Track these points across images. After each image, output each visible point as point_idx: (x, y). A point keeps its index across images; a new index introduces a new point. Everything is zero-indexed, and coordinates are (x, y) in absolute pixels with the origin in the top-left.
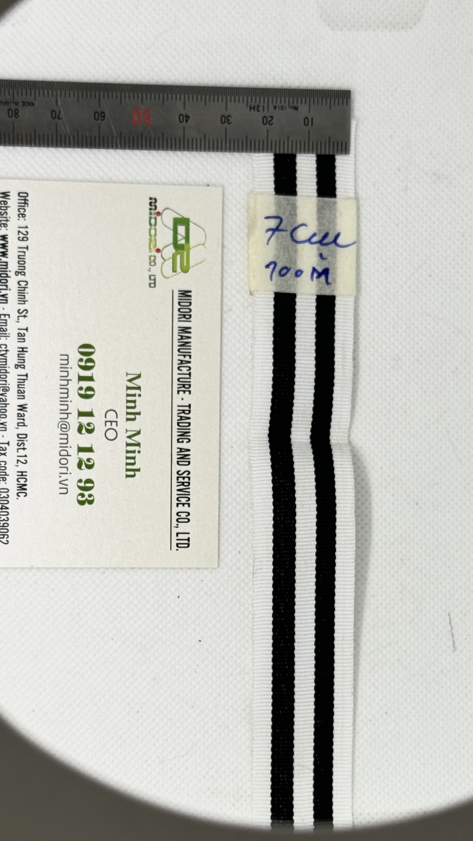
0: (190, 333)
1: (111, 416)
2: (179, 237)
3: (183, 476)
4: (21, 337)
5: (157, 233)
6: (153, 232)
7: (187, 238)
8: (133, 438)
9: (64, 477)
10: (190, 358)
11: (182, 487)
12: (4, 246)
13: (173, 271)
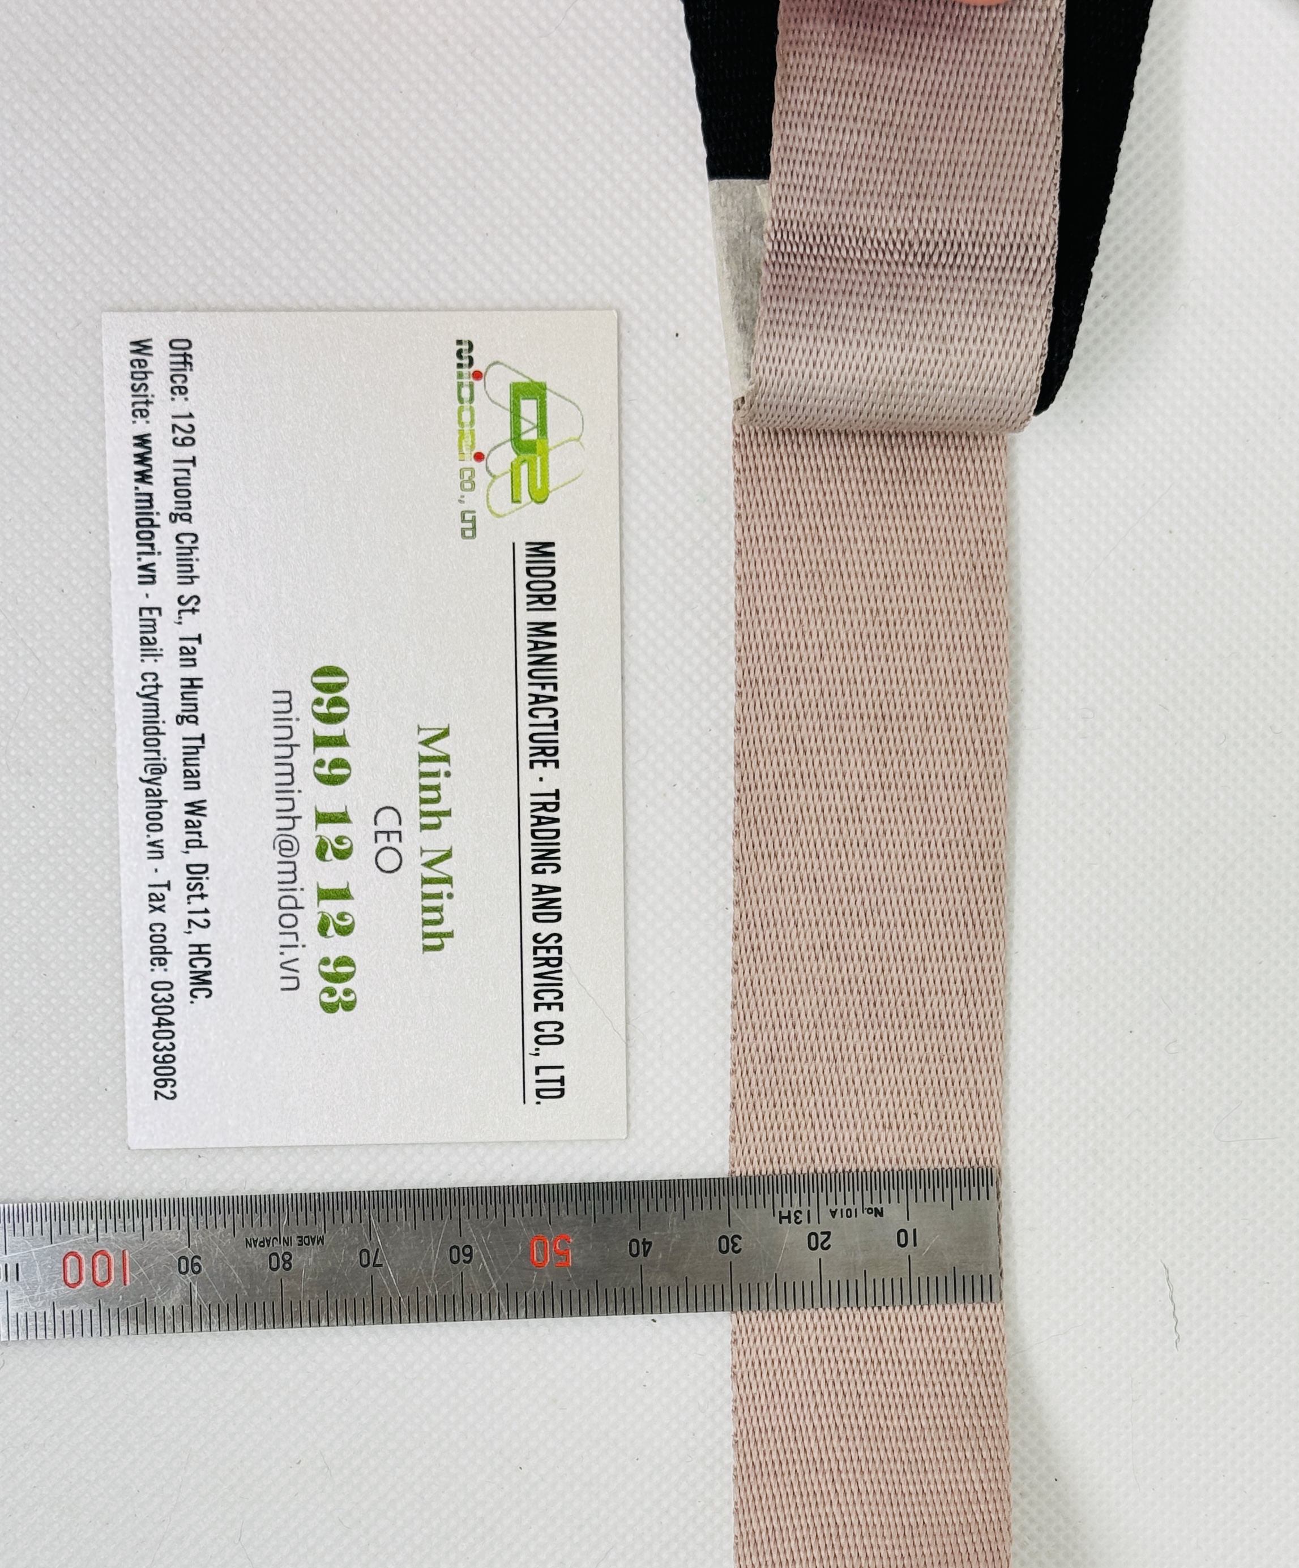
0: (554, 634)
1: (388, 821)
2: (525, 426)
3: (546, 944)
4: (188, 656)
5: (476, 417)
6: (466, 416)
7: (542, 427)
8: (434, 867)
9: (290, 954)
10: (555, 689)
11: (545, 969)
12: (142, 459)
13: (513, 501)
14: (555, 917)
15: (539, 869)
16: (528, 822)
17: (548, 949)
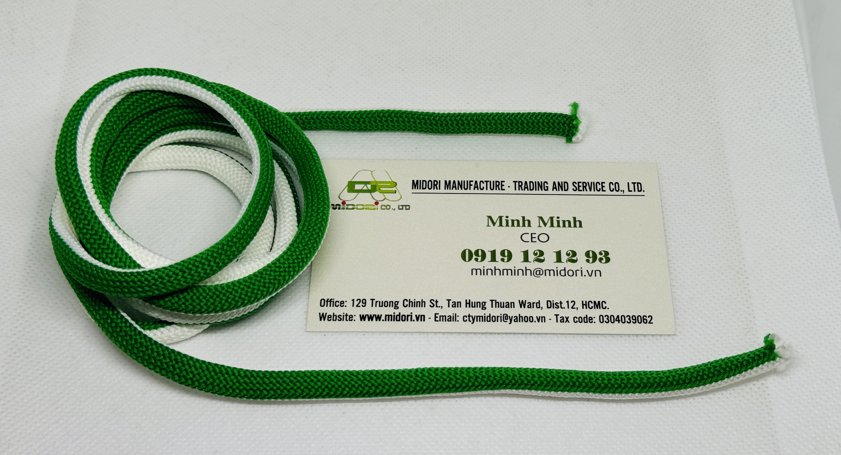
0: (450, 181)
1: (527, 238)
2: (365, 188)
3: (577, 186)
4: (456, 304)
5: (361, 204)
6: (359, 207)
7: (366, 183)
8: (546, 222)
10: (472, 181)
11: (587, 187)
12: (371, 318)
13: (396, 193)
14: (566, 184)
15: (546, 188)
16: (526, 191)
17: (579, 186)
